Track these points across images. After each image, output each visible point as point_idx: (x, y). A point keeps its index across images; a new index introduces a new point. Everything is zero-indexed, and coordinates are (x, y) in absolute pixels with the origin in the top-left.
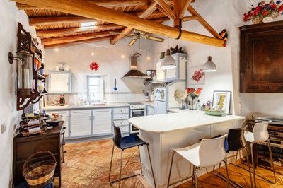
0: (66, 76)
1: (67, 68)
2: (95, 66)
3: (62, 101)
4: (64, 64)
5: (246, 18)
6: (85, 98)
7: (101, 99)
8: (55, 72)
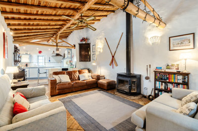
0: (28, 56)
1: (28, 53)
2: (40, 52)
3: (27, 65)
4: (27, 51)
5: (81, 41)
6: (37, 64)
7: (44, 65)
8: (24, 54)
